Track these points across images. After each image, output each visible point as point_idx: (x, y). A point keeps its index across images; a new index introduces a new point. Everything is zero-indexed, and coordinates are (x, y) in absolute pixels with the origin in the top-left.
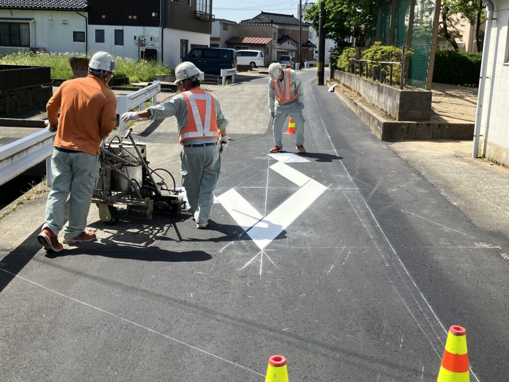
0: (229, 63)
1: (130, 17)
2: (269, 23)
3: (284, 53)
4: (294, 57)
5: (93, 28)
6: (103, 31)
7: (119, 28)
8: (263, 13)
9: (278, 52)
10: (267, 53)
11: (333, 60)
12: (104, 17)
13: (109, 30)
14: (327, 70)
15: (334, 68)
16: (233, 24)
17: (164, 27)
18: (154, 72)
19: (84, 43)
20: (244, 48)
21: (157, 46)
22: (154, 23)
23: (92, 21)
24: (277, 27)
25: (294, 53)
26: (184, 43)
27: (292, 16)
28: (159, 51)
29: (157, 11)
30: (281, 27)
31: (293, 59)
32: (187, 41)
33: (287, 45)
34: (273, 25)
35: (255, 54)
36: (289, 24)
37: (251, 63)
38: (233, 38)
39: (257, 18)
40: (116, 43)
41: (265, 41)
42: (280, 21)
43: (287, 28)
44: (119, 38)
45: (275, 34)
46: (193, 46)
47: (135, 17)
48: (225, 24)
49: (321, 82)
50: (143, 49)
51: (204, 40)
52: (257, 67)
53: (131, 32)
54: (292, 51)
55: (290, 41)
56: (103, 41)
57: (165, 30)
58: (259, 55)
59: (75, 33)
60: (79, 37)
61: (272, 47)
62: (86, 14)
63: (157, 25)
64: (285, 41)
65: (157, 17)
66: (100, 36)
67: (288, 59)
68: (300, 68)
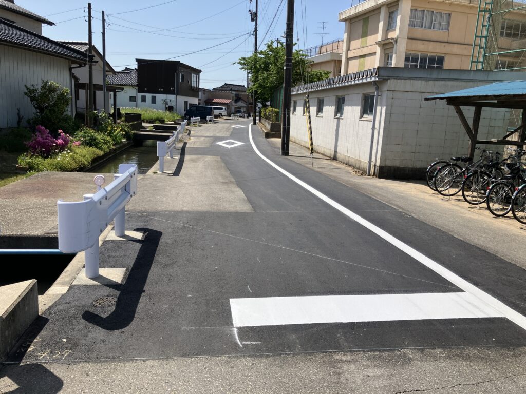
0: (210, 113)
1: (160, 90)
2: (229, 90)
3: (239, 108)
4: (245, 110)
5: (140, 95)
6: (145, 97)
7: (154, 95)
8: (226, 84)
9: (235, 108)
10: (228, 108)
11: (260, 113)
12: (146, 89)
13: (149, 96)
14: (258, 118)
15: (260, 117)
16: (208, 91)
17: (177, 95)
18: (174, 117)
19: (136, 102)
20: (215, 105)
21: (173, 104)
22: (172, 93)
23: (139, 91)
24: (234, 93)
25: (245, 109)
26: (186, 103)
27: (244, 86)
28: (175, 107)
29: (174, 87)
30: (237, 93)
31: (244, 112)
32: (187, 102)
33: (240, 104)
34: (232, 92)
35: (222, 109)
36: (241, 91)
37: (220, 113)
38: (209, 99)
39: (222, 87)
40: (152, 103)
41: (227, 101)
42: (236, 89)
43: (240, 93)
44: (154, 100)
45: (233, 97)
46: (190, 104)
47: (162, 90)
48: (205, 91)
49: (255, 123)
50: (167, 106)
51: (195, 101)
52: (223, 116)
53: (160, 97)
54: (243, 107)
55: (243, 101)
56: (145, 102)
57: (178, 96)
58: (224, 110)
59: (131, 97)
60: (133, 99)
61: (232, 105)
62: (137, 88)
63: (174, 94)
64: (239, 101)
65: (174, 90)
66: (144, 99)
67: (241, 112)
68: (248, 117)
